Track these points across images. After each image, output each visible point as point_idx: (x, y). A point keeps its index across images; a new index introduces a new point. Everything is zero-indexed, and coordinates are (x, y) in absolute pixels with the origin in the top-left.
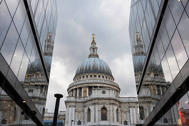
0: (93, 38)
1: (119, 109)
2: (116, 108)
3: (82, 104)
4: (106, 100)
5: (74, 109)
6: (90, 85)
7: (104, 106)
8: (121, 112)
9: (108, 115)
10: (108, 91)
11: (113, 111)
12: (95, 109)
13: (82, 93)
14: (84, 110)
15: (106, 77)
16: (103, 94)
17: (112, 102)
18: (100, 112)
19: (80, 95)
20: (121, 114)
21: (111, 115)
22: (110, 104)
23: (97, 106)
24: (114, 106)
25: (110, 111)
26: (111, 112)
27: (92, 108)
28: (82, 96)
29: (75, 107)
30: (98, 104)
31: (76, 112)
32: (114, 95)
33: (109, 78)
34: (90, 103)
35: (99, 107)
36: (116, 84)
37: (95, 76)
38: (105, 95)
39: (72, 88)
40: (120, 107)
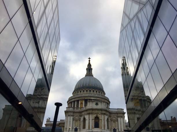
0: (89, 61)
1: (109, 118)
2: (106, 117)
3: (79, 113)
4: (99, 111)
5: (72, 118)
6: (86, 98)
7: (97, 115)
8: (111, 121)
9: (100, 123)
10: (100, 103)
11: (104, 120)
12: (89, 118)
13: (79, 105)
14: (80, 119)
15: (99, 92)
16: (96, 106)
17: (104, 112)
18: (94, 120)
19: (78, 106)
20: (111, 123)
21: (103, 123)
22: (102, 114)
23: (91, 116)
24: (105, 116)
25: (101, 120)
26: (103, 121)
27: (87, 117)
28: (79, 107)
29: (73, 116)
30: (92, 113)
31: (73, 120)
32: (105, 106)
33: (101, 93)
34: (86, 113)
35: (92, 117)
36: (107, 98)
37: (90, 91)
38: (98, 106)
39: (71, 101)
40: (110, 116)
